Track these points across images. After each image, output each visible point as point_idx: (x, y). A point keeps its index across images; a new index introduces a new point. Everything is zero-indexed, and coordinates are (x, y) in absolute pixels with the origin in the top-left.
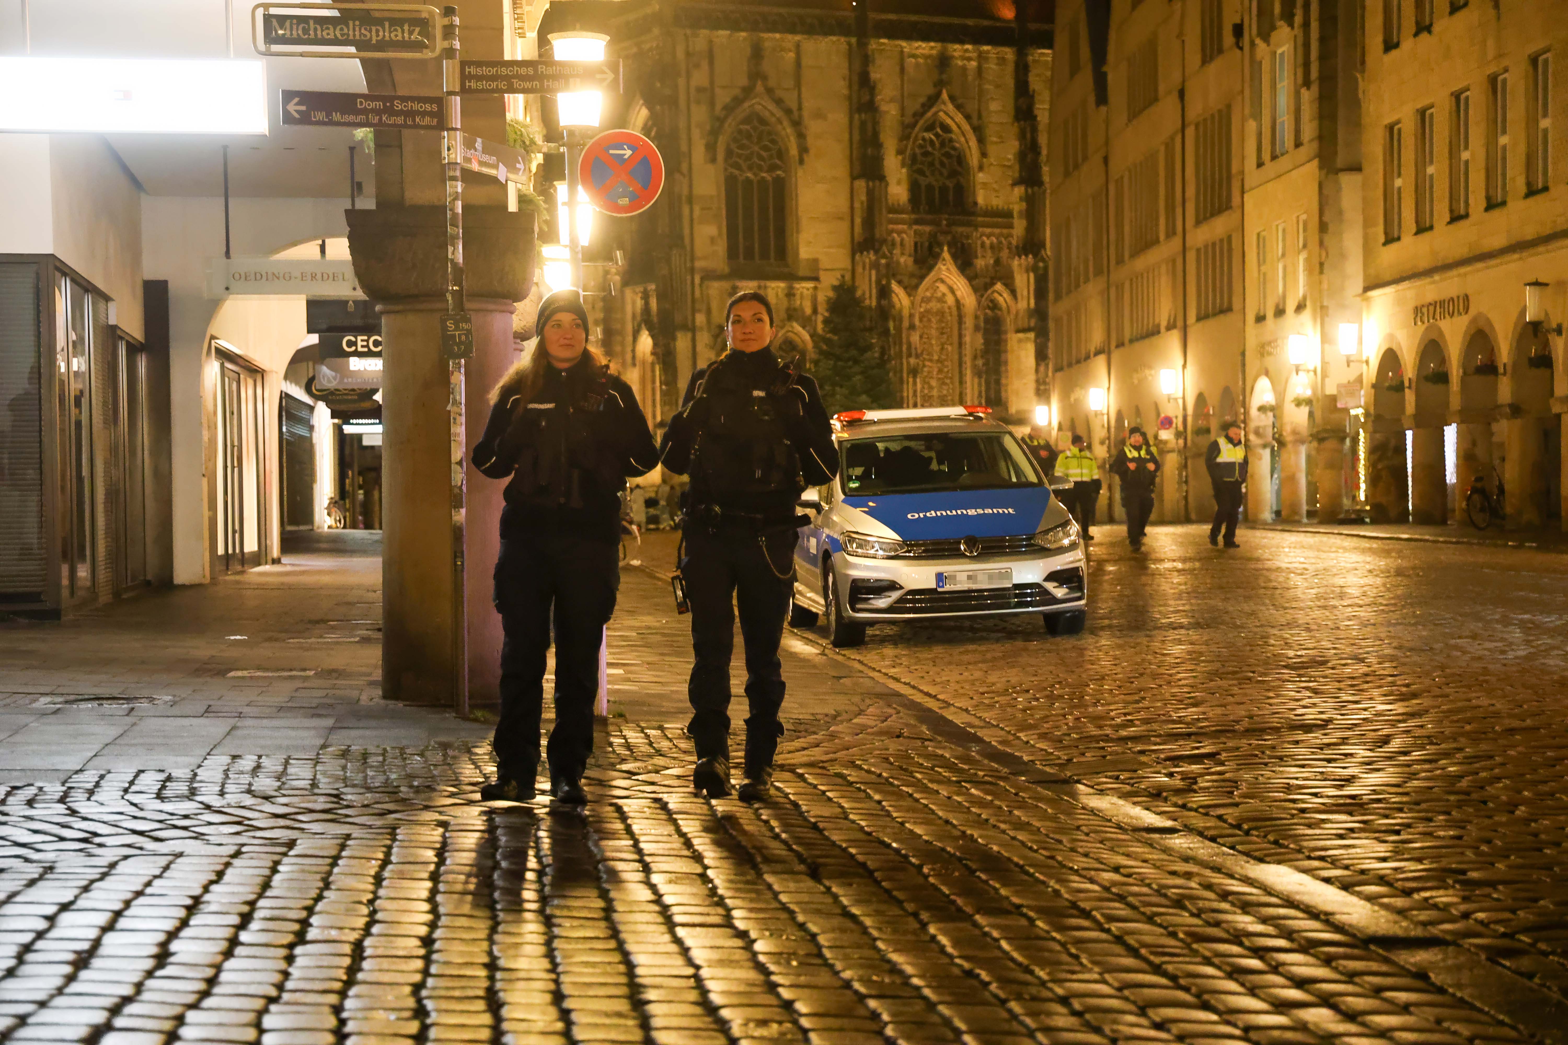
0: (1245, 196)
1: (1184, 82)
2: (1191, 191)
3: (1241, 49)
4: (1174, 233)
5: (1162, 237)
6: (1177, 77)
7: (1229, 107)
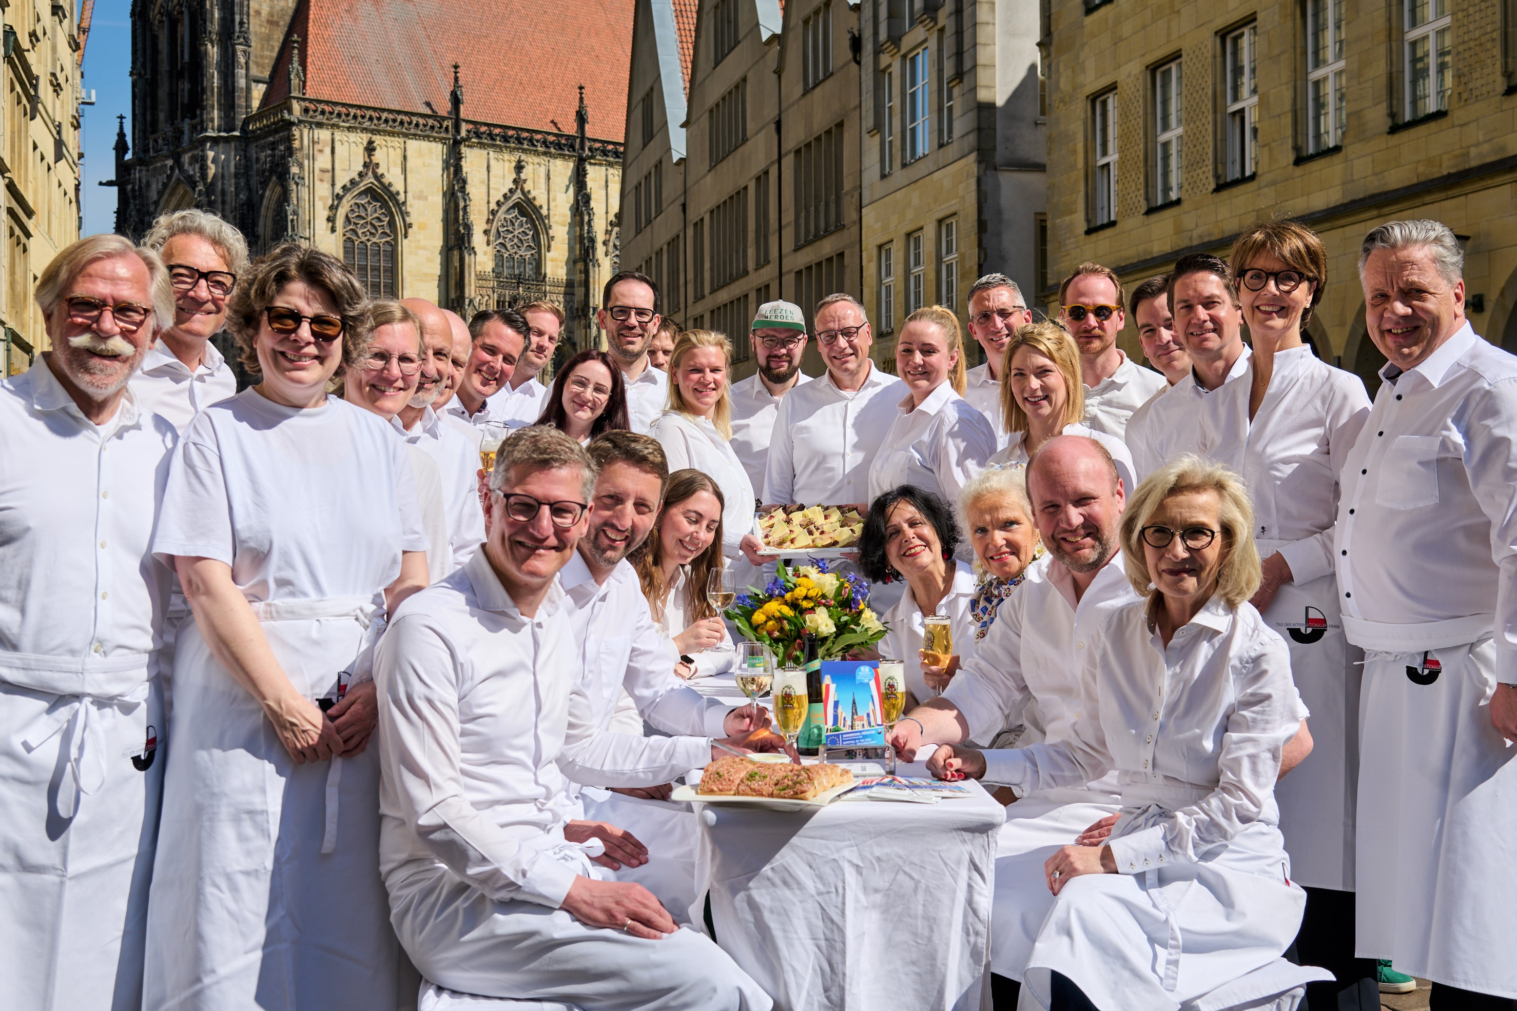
0: (863, 210)
1: (780, 115)
2: (789, 216)
3: (859, 63)
4: (767, 262)
5: (751, 265)
6: (770, 113)
7: (840, 125)
